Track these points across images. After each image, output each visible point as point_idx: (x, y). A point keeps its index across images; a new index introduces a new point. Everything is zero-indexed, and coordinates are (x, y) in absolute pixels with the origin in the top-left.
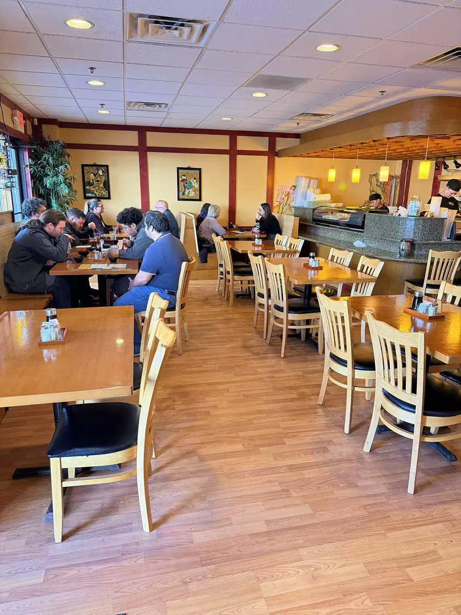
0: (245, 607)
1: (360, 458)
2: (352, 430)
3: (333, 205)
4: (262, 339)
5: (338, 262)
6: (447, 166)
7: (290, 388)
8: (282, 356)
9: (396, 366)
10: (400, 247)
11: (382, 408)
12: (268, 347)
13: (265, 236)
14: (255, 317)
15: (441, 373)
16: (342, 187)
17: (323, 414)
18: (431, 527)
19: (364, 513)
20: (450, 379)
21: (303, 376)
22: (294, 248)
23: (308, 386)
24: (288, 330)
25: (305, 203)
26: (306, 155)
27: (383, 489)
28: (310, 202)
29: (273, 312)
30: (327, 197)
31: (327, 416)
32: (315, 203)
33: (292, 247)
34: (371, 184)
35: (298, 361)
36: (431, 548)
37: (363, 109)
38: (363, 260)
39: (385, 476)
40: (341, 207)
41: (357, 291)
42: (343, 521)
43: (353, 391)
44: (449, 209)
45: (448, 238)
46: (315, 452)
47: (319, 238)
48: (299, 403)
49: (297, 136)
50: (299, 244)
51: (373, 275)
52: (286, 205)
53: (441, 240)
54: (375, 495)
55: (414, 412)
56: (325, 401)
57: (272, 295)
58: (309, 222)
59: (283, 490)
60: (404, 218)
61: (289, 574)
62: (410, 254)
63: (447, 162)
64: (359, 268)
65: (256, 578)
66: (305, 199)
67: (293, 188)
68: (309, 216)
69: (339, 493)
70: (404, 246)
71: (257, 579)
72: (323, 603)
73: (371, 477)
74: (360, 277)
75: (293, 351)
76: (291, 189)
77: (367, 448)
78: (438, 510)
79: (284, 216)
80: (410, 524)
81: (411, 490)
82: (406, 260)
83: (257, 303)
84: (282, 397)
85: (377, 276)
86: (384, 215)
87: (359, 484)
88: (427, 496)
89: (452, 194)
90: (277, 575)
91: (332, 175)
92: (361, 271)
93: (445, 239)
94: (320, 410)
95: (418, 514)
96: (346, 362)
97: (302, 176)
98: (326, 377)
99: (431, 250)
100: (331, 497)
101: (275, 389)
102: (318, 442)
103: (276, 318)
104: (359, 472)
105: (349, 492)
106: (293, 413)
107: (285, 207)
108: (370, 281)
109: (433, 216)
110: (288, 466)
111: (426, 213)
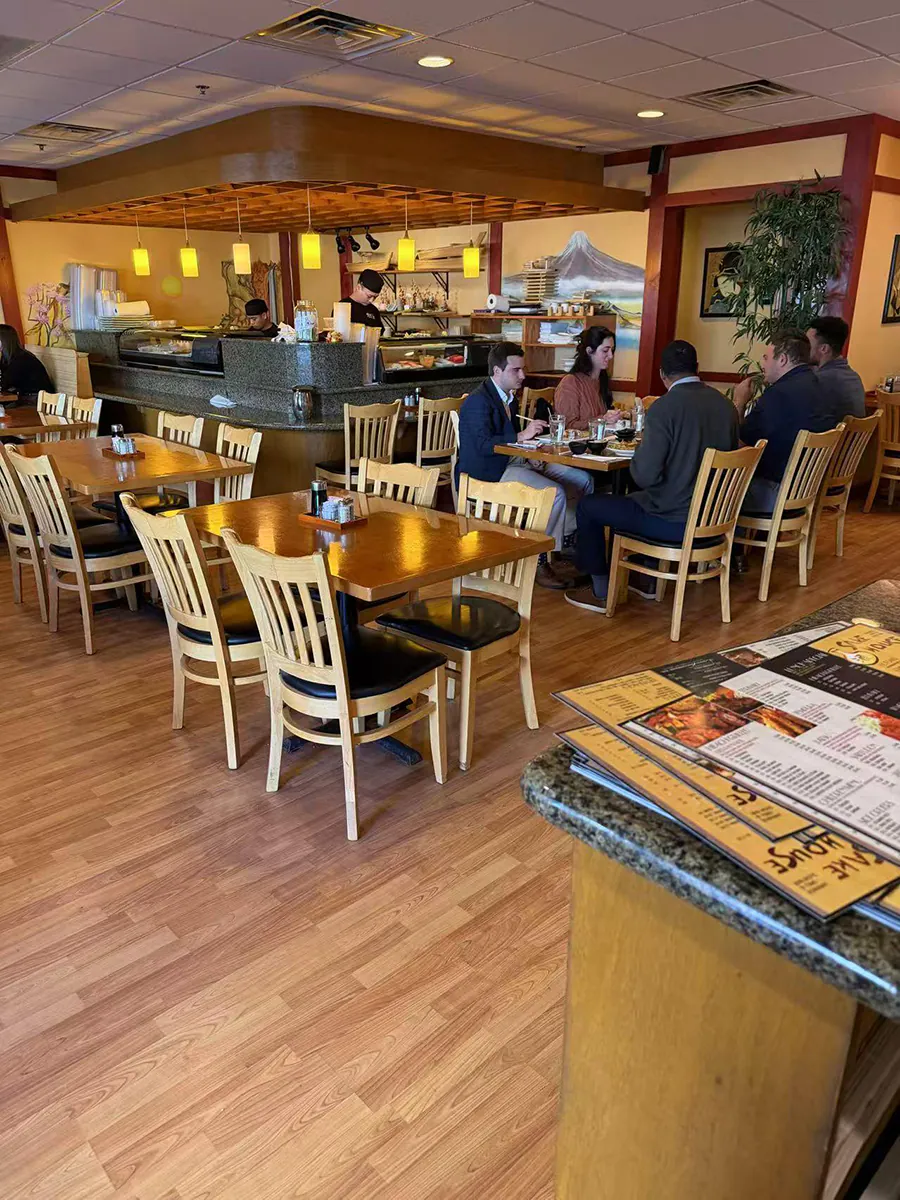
0: (48, 1178)
1: (261, 807)
2: (241, 761)
3: (156, 324)
4: (38, 625)
5: (179, 440)
6: (357, 244)
7: (113, 713)
8: (89, 651)
9: (304, 623)
10: (294, 401)
11: (285, 705)
12: (57, 639)
13: (14, 398)
14: (16, 581)
15: (379, 620)
16: (170, 287)
17: (185, 746)
18: (388, 886)
19: (276, 903)
20: (392, 627)
21: (140, 682)
22: (85, 419)
23: (149, 701)
24: (92, 595)
25: (96, 321)
26: (77, 218)
27: (307, 849)
28: (105, 319)
29: (50, 562)
30: (140, 308)
31: (192, 748)
32: (116, 321)
33: (79, 417)
34: (227, 280)
35: (128, 654)
36: (391, 922)
37: (173, 123)
38: (225, 433)
39: (308, 824)
40: (173, 329)
41: (224, 495)
42: (238, 933)
43: (232, 687)
44: (367, 325)
45: (374, 381)
46: (173, 824)
47: (139, 395)
48: (135, 738)
49: (48, 174)
50: (93, 409)
51: (248, 460)
52: (54, 327)
53: (362, 385)
54: (293, 864)
55: (335, 698)
56: (187, 721)
57: (40, 527)
58: (111, 362)
59: (111, 919)
60: (291, 346)
61: (137, 1074)
62: (314, 415)
63: (356, 238)
64: (219, 449)
65: (67, 1110)
66: (96, 313)
67: (63, 290)
68: (110, 349)
69: (225, 885)
70: (299, 399)
71: (70, 1112)
72: (211, 1096)
73: (283, 835)
74: (225, 466)
75: (113, 636)
76: (58, 291)
77: (272, 785)
78: (396, 855)
79: (54, 352)
80: (354, 895)
81: (352, 834)
82: (308, 426)
83: (12, 550)
84: (95, 736)
85: (255, 461)
86: (255, 341)
87: (262, 855)
88: (380, 836)
89: (369, 297)
90: (113, 1087)
91: (141, 261)
92: (225, 453)
93: (369, 382)
94: (179, 740)
95: (366, 872)
96: (208, 635)
97: (78, 265)
98: (180, 675)
99: (346, 405)
100: (209, 897)
101: (79, 722)
102: (176, 803)
103: (61, 574)
104: (261, 834)
105: (245, 876)
106: (123, 760)
107: (53, 333)
108: (244, 471)
109: (341, 340)
110: (117, 868)
111: (329, 335)
